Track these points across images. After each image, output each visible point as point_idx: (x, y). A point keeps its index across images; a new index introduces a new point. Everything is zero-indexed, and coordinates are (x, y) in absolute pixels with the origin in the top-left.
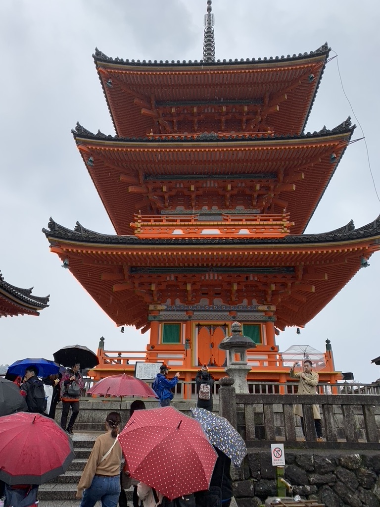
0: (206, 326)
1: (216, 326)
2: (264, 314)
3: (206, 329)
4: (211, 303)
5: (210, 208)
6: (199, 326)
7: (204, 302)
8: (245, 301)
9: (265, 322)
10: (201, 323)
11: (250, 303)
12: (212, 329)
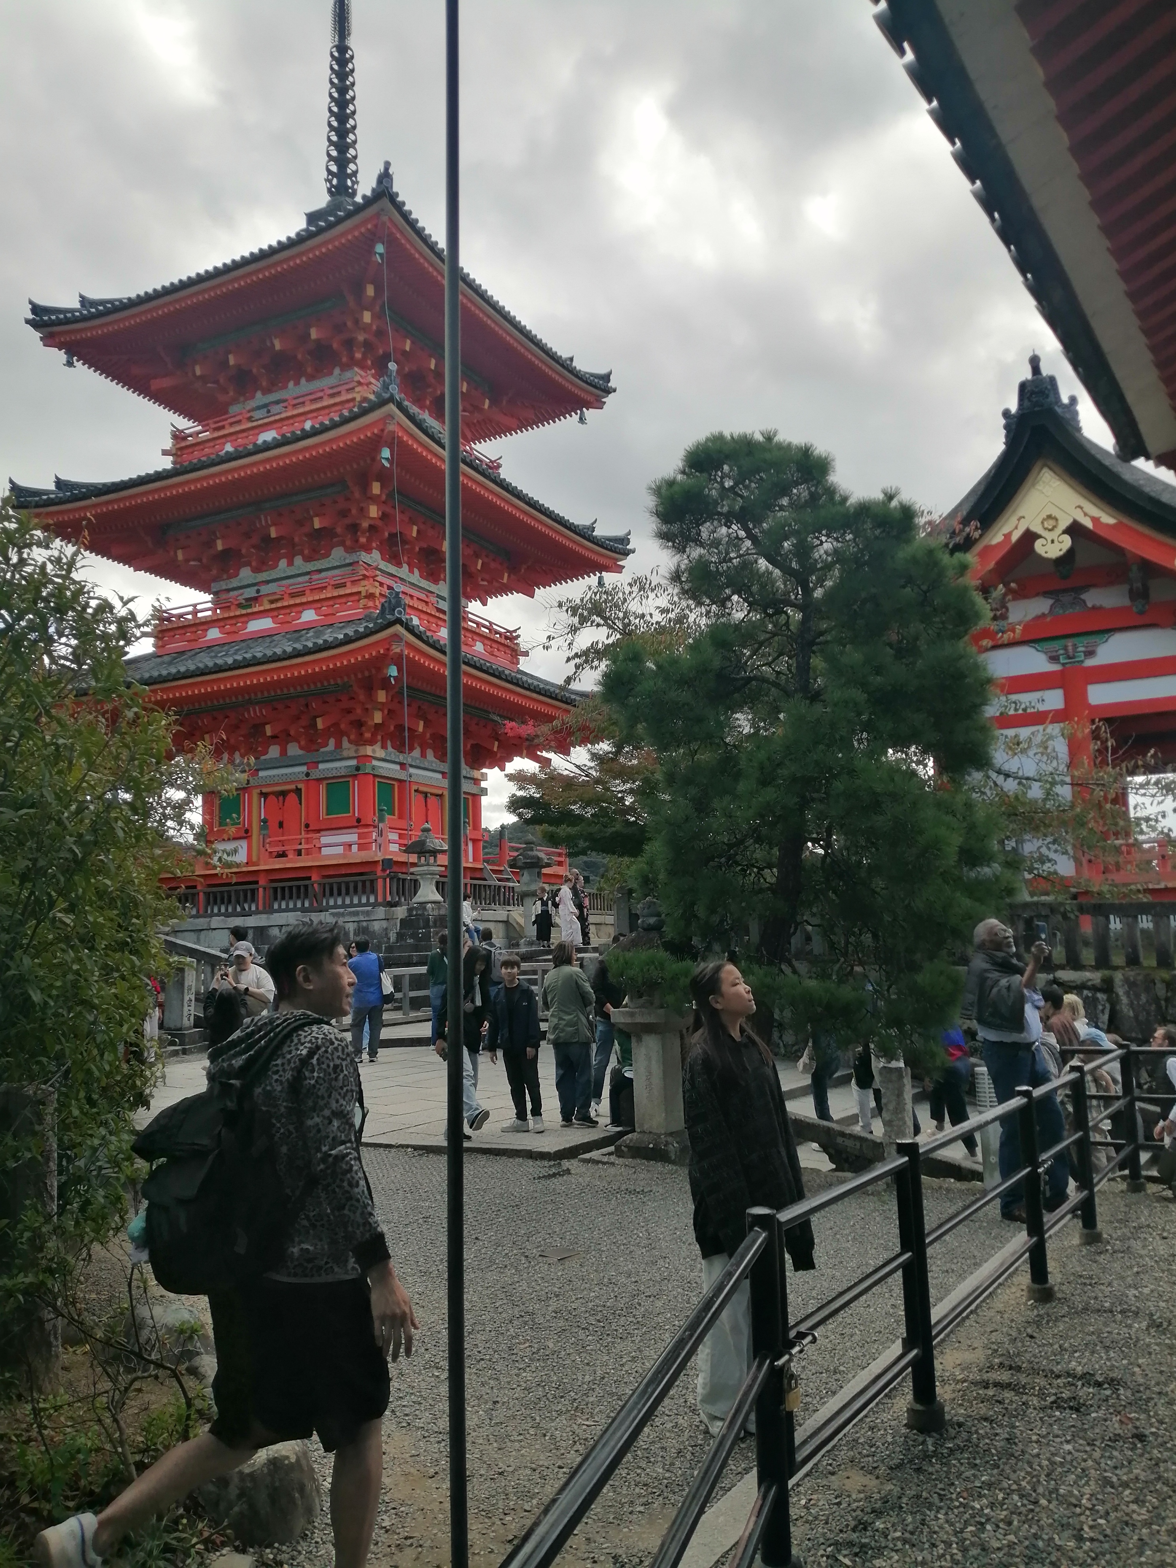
0: (273, 793)
1: (284, 794)
2: (354, 762)
3: (272, 798)
4: (284, 752)
5: (290, 563)
6: (265, 795)
7: (274, 751)
8: (332, 742)
9: (355, 776)
10: (264, 790)
11: (338, 745)
12: (281, 798)
